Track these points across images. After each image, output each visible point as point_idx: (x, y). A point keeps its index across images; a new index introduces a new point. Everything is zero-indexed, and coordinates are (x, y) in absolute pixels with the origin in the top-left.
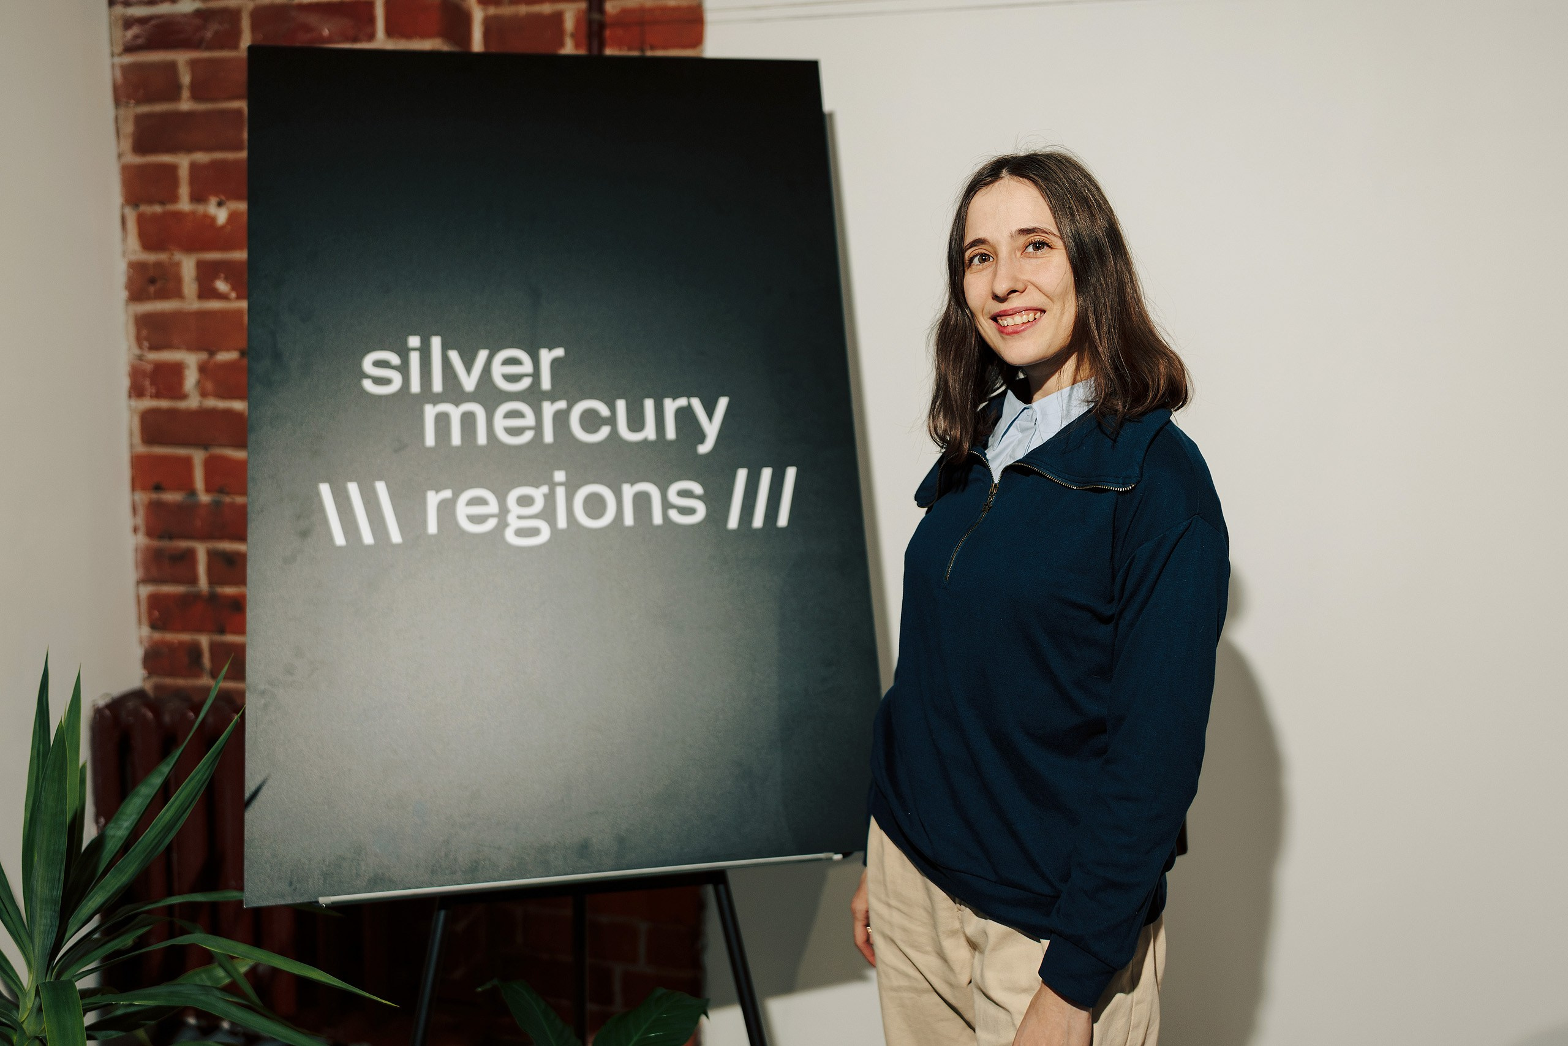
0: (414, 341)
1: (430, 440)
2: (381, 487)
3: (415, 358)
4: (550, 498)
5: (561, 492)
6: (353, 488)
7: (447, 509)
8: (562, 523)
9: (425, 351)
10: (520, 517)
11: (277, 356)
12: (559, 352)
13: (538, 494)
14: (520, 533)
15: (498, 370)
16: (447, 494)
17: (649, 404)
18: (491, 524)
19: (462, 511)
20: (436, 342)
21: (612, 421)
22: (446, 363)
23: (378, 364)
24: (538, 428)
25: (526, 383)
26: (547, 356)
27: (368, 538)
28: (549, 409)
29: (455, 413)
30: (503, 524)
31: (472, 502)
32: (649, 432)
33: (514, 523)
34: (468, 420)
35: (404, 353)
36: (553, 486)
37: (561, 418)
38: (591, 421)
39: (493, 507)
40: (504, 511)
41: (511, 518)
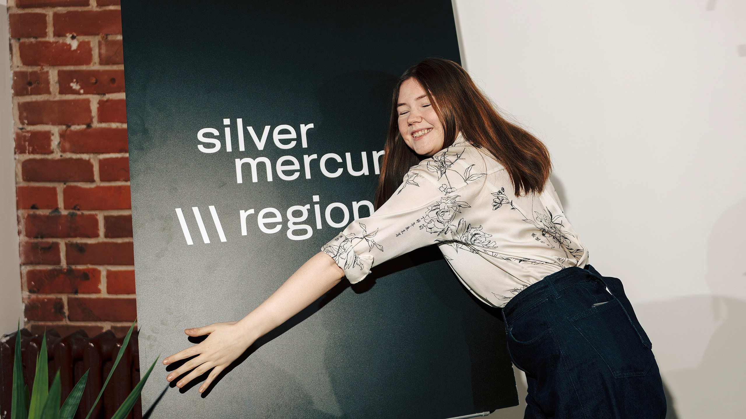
0: (227, 122)
1: (240, 180)
2: (212, 209)
3: (228, 131)
4: (311, 212)
5: (317, 207)
6: (196, 210)
7: (252, 220)
8: (319, 226)
9: (233, 127)
10: (295, 224)
11: (145, 131)
12: (311, 126)
13: (305, 209)
14: (295, 233)
15: (276, 137)
16: (252, 211)
17: (364, 154)
18: (279, 228)
19: (261, 221)
20: (240, 121)
21: (344, 165)
22: (246, 133)
23: (206, 135)
24: (302, 170)
25: (293, 144)
26: (304, 129)
27: (206, 240)
28: (307, 159)
29: (253, 163)
30: (285, 228)
31: (266, 216)
32: (365, 171)
33: (292, 227)
34: (261, 167)
35: (221, 128)
36: (313, 204)
37: (315, 164)
38: (332, 165)
39: (279, 218)
40: (285, 220)
41: (290, 224)
